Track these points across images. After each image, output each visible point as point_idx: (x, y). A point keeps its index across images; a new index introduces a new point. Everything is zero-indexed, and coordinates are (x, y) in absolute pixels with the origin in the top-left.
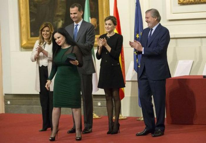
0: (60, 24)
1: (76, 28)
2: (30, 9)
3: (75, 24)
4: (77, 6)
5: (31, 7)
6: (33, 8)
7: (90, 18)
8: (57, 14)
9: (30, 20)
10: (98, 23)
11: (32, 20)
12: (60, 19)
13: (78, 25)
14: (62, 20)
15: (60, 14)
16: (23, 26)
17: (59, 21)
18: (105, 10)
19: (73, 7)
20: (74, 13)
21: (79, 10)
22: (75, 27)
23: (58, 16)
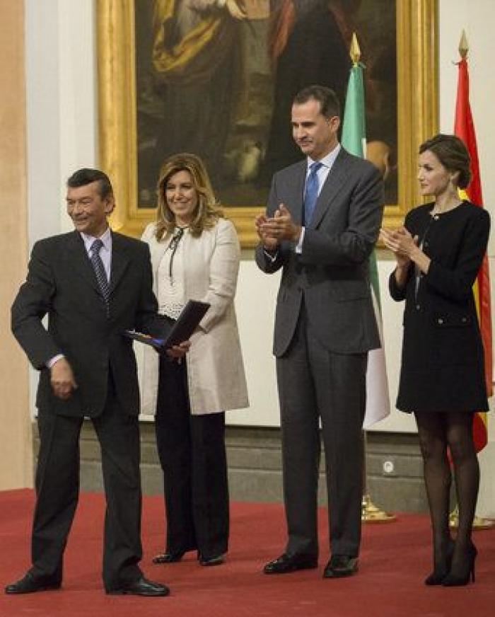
0: (250, 162)
1: (314, 175)
2: (139, 100)
3: (310, 162)
4: (317, 98)
5: (144, 95)
6: (151, 99)
7: (364, 141)
8: (241, 122)
9: (139, 142)
10: (393, 159)
11: (145, 145)
12: (249, 142)
13: (320, 165)
14: (259, 145)
15: (252, 121)
16: (113, 165)
17: (247, 150)
18: (420, 112)
19: (302, 101)
20: (307, 125)
21: (324, 112)
22: (309, 172)
23: (243, 130)
